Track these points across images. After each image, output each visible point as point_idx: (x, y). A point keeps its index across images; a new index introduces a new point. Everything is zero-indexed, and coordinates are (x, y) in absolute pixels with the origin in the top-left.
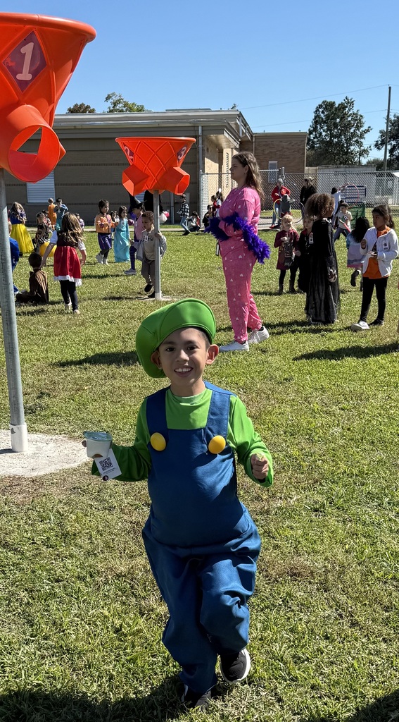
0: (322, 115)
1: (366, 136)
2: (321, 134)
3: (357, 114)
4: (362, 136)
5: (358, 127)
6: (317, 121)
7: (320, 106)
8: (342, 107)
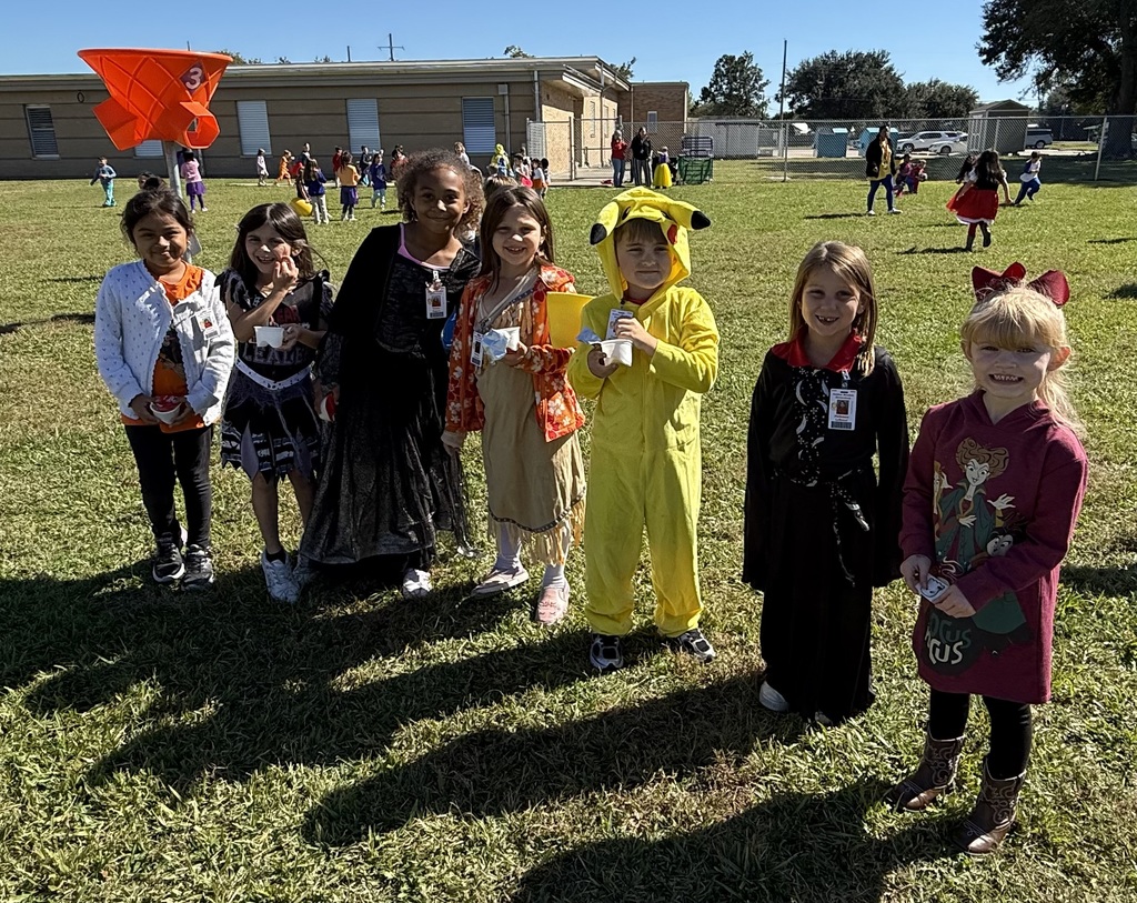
0: (723, 69)
1: (764, 89)
2: (721, 87)
3: (755, 68)
4: (760, 89)
5: (756, 81)
6: (718, 74)
7: (721, 60)
8: (742, 60)
